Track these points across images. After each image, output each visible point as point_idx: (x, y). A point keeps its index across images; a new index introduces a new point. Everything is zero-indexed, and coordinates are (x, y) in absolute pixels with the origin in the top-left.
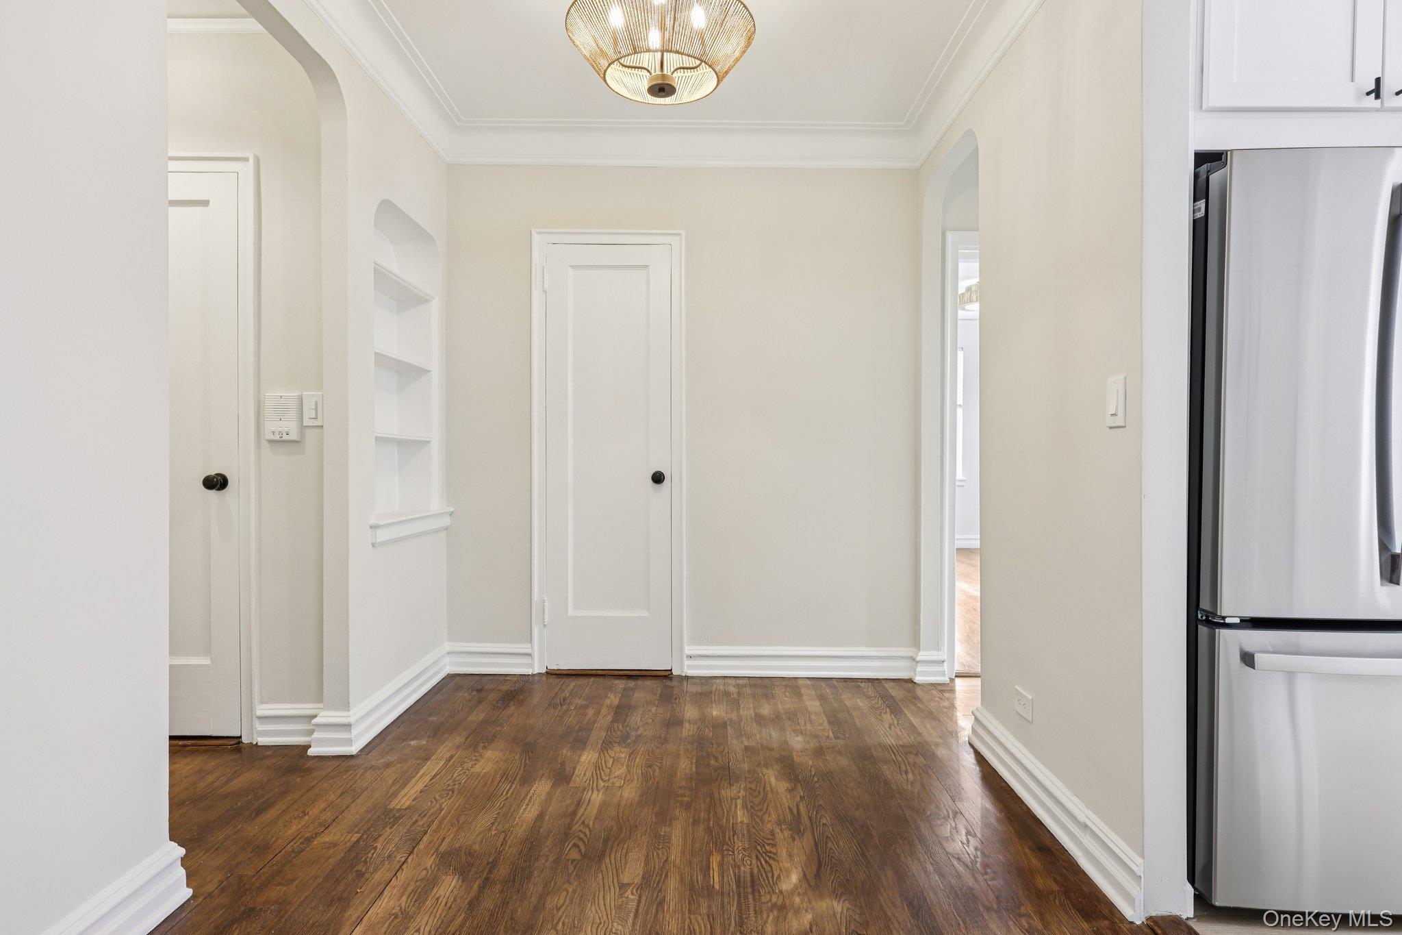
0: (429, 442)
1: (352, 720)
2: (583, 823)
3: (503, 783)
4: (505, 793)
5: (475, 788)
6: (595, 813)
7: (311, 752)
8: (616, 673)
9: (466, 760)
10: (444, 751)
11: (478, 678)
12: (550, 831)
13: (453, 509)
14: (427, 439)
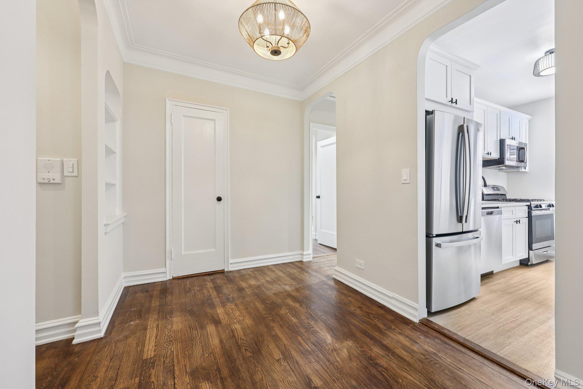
0: (115, 184)
1: (101, 320)
2: (241, 339)
3: (193, 331)
4: (197, 336)
5: (181, 336)
6: (242, 333)
7: (74, 342)
8: (203, 274)
9: (166, 325)
10: (152, 323)
11: (142, 286)
12: (231, 347)
13: (126, 214)
14: (114, 183)
